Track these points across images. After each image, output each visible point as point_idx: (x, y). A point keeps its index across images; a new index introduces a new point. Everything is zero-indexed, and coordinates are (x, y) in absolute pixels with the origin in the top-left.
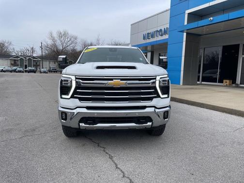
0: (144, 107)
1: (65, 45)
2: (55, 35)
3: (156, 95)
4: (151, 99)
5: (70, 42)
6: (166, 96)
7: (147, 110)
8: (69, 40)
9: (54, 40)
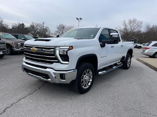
0: (46, 68)
1: (132, 28)
2: (127, 22)
3: (57, 61)
4: (52, 63)
5: (137, 26)
6: (67, 63)
7: (47, 70)
8: (136, 25)
9: (126, 25)
